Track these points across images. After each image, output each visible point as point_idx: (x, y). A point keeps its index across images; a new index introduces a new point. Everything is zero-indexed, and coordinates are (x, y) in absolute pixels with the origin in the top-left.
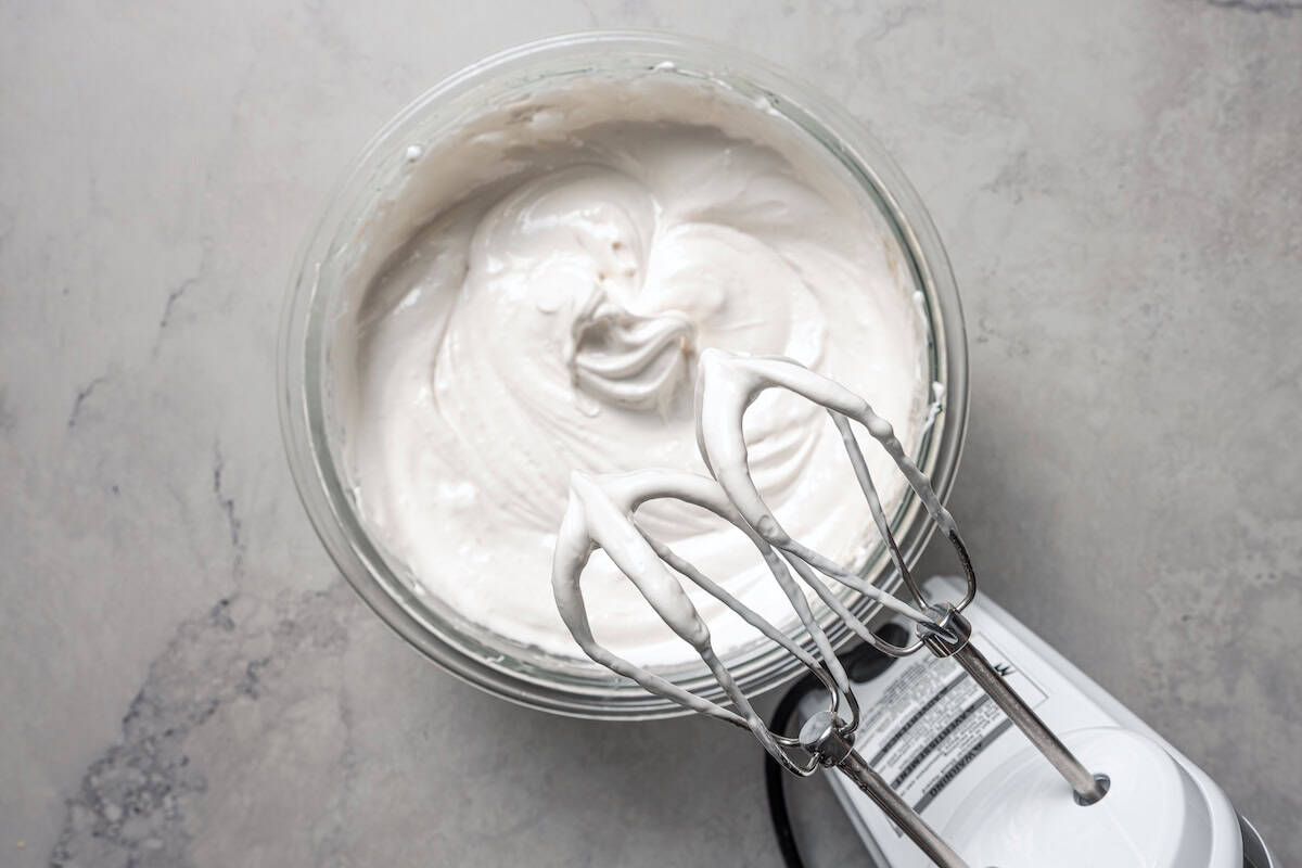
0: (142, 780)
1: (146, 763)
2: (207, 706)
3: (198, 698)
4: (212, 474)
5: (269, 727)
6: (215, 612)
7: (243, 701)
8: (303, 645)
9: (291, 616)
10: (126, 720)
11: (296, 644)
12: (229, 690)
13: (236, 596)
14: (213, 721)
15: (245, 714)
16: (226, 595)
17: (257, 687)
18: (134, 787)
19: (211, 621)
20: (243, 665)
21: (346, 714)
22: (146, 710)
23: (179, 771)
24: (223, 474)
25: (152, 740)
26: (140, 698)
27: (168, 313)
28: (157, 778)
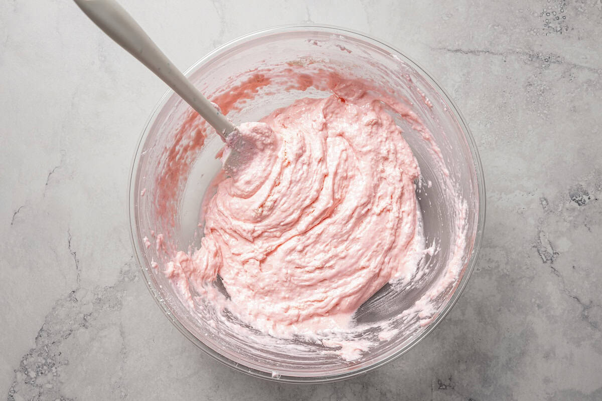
0: (44, 362)
1: (45, 354)
2: (68, 332)
3: (64, 329)
4: (67, 242)
5: (93, 339)
6: (70, 296)
7: (82, 330)
8: (105, 307)
9: (100, 296)
10: (36, 338)
11: (102, 307)
12: (76, 326)
13: (78, 289)
14: (71, 337)
15: (83, 335)
16: (74, 289)
17: (87, 324)
18: (40, 364)
19: (69, 299)
20: (82, 316)
21: (122, 333)
22: (44, 334)
23: (58, 357)
24: (71, 242)
25: (47, 346)
26: (41, 330)
27: (48, 180)
28: (49, 361)
